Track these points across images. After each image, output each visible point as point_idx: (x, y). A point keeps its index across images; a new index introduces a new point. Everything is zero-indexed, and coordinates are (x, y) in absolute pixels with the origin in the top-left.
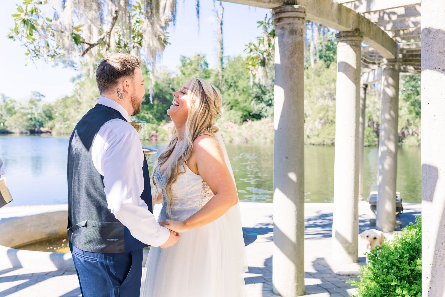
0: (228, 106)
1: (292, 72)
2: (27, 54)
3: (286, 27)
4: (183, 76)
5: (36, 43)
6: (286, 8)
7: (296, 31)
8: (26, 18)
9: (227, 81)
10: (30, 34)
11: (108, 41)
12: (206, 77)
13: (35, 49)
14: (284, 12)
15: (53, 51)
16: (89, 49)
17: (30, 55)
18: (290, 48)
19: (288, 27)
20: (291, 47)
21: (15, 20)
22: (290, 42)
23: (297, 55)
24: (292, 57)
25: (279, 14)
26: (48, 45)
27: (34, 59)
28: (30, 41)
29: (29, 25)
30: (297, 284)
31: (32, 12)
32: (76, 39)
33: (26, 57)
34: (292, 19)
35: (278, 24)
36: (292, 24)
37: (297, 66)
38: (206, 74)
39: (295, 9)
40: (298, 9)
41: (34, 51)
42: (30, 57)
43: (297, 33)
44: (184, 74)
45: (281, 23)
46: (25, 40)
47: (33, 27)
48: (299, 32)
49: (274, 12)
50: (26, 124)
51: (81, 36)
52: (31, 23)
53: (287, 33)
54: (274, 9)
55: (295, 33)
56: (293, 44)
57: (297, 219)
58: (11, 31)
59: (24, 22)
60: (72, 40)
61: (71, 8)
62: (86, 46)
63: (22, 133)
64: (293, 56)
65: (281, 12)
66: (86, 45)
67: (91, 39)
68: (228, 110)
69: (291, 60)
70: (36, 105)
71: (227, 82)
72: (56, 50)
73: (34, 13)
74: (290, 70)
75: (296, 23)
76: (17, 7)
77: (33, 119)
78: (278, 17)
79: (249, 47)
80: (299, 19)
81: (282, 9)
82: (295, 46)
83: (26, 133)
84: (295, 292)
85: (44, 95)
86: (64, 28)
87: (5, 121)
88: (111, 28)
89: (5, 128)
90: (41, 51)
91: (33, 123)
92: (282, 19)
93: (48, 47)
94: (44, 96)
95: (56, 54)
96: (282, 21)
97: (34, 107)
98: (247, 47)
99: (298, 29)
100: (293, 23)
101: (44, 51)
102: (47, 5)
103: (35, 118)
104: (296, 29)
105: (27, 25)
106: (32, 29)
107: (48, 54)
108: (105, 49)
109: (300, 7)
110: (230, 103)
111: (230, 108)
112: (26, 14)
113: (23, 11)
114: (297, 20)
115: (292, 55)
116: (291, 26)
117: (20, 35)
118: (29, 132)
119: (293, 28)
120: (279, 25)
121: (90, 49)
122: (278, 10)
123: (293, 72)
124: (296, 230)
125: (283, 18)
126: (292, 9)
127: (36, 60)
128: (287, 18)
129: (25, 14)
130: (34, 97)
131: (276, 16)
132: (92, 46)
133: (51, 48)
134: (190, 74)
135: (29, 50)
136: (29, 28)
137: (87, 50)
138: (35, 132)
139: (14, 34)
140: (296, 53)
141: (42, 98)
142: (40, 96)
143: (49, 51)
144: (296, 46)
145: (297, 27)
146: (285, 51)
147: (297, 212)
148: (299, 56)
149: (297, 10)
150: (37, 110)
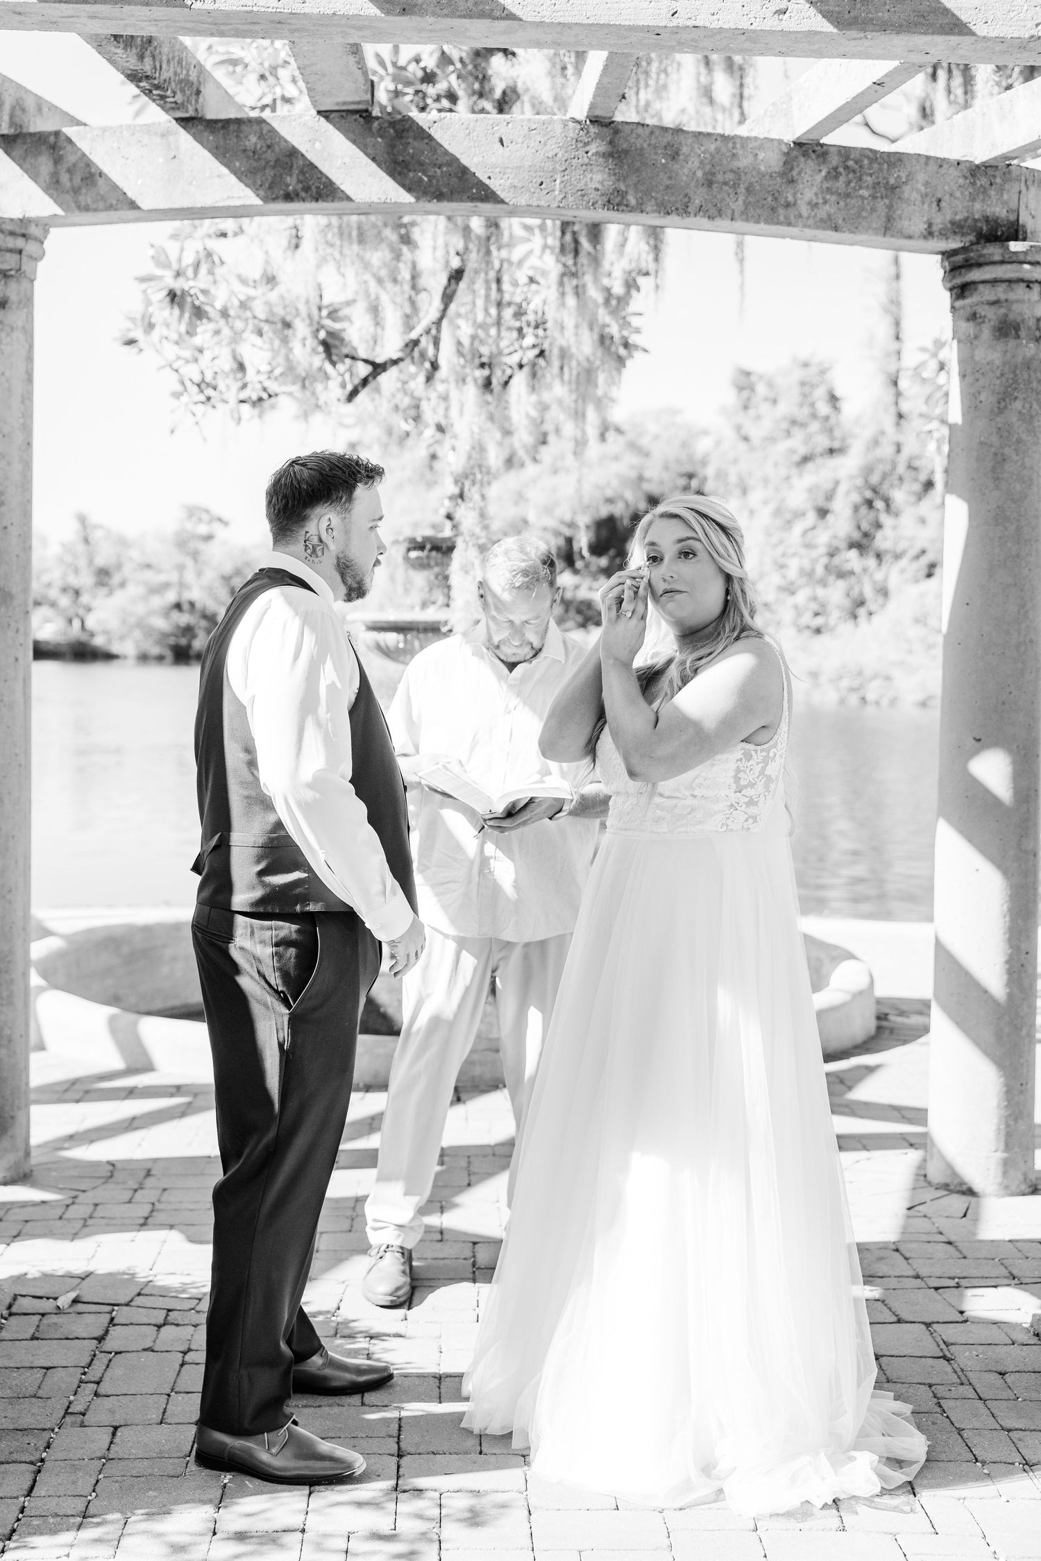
0: (916, 565)
1: (1000, 460)
2: (177, 395)
3: (983, 313)
4: (742, 446)
5: (205, 359)
6: (985, 251)
7: (1018, 325)
8: (178, 285)
9: (916, 463)
10: (188, 333)
11: (431, 351)
12: (831, 451)
13: (203, 380)
14: (980, 265)
15: (259, 386)
16: (370, 379)
17: (184, 399)
18: (998, 382)
19: (991, 314)
20: (998, 378)
21: (144, 291)
22: (997, 362)
23: (1018, 405)
24: (1001, 411)
25: (963, 271)
26: (241, 367)
27: (200, 409)
28: (187, 354)
29: (188, 307)
30: (1005, 1155)
31: (197, 266)
32: (331, 346)
33: (174, 403)
34: (1004, 285)
35: (959, 303)
36: (1005, 304)
37: (1019, 441)
38: (832, 439)
39: (1015, 253)
40: (1025, 253)
41: (199, 385)
42: (187, 405)
43: (1023, 333)
44: (746, 439)
45: (968, 301)
46: (171, 351)
47: (199, 313)
48: (1029, 328)
49: (946, 264)
50: (161, 624)
51: (346, 336)
52: (193, 302)
53: (986, 333)
54: (947, 255)
55: (1013, 332)
56: (1007, 370)
57: (1010, 940)
58: (129, 325)
59: (173, 296)
60: (314, 351)
61: (317, 250)
62: (363, 370)
63: (144, 658)
64: (1006, 407)
65: (968, 265)
66: (361, 365)
67: (379, 343)
68: (917, 581)
69: (998, 419)
70: (195, 555)
71: (915, 469)
72: (267, 384)
73: (203, 269)
74: (996, 454)
75: (1018, 301)
76: (151, 252)
77: (186, 607)
78: (959, 281)
79: (935, 355)
80: (1028, 286)
81: (972, 255)
82: (1011, 376)
83: (160, 658)
84: (999, 1180)
85: (225, 517)
86: (294, 312)
87: (89, 610)
88: (442, 307)
89: (84, 637)
90: (221, 386)
91: (184, 619)
92: (972, 286)
93: (240, 375)
94: (226, 524)
95: (265, 396)
96: (971, 295)
97: (189, 562)
98: (925, 356)
99: (1023, 321)
100: (1006, 300)
101: (229, 388)
102: (241, 239)
103: (192, 604)
104: (1019, 319)
105: (181, 307)
106: (194, 319)
107: (243, 395)
108: (421, 378)
109: (1031, 246)
110: (923, 552)
111: (924, 572)
112: (178, 274)
113: (170, 263)
114: (1020, 290)
115: (1003, 404)
116: (1003, 311)
117: (156, 334)
118: (169, 654)
119: (1006, 315)
120: (963, 308)
121: (375, 378)
122: (959, 258)
123: (1004, 460)
124: (1005, 977)
125: (974, 283)
126: (1002, 255)
127: (204, 415)
128: (989, 286)
129: (174, 273)
130: (189, 526)
131: (954, 277)
132: (378, 368)
133: (251, 375)
134: (771, 439)
135: (183, 383)
136: (187, 315)
137: (365, 382)
138: (192, 653)
139: (138, 334)
140: (1016, 398)
141: (218, 529)
142: (210, 522)
143: (244, 386)
144: (1016, 375)
145: (1021, 314)
146: (979, 393)
147: (1007, 919)
148: (1027, 406)
149: (1022, 258)
150: (199, 574)
